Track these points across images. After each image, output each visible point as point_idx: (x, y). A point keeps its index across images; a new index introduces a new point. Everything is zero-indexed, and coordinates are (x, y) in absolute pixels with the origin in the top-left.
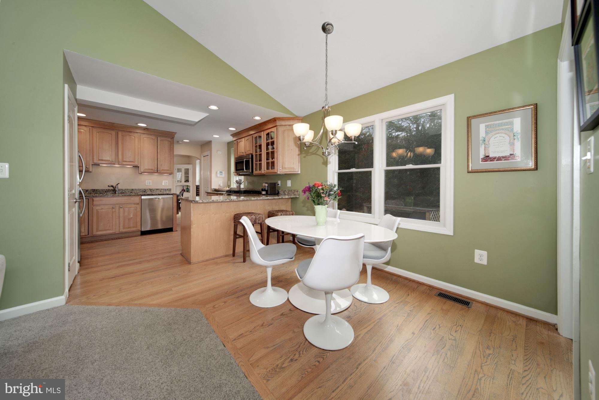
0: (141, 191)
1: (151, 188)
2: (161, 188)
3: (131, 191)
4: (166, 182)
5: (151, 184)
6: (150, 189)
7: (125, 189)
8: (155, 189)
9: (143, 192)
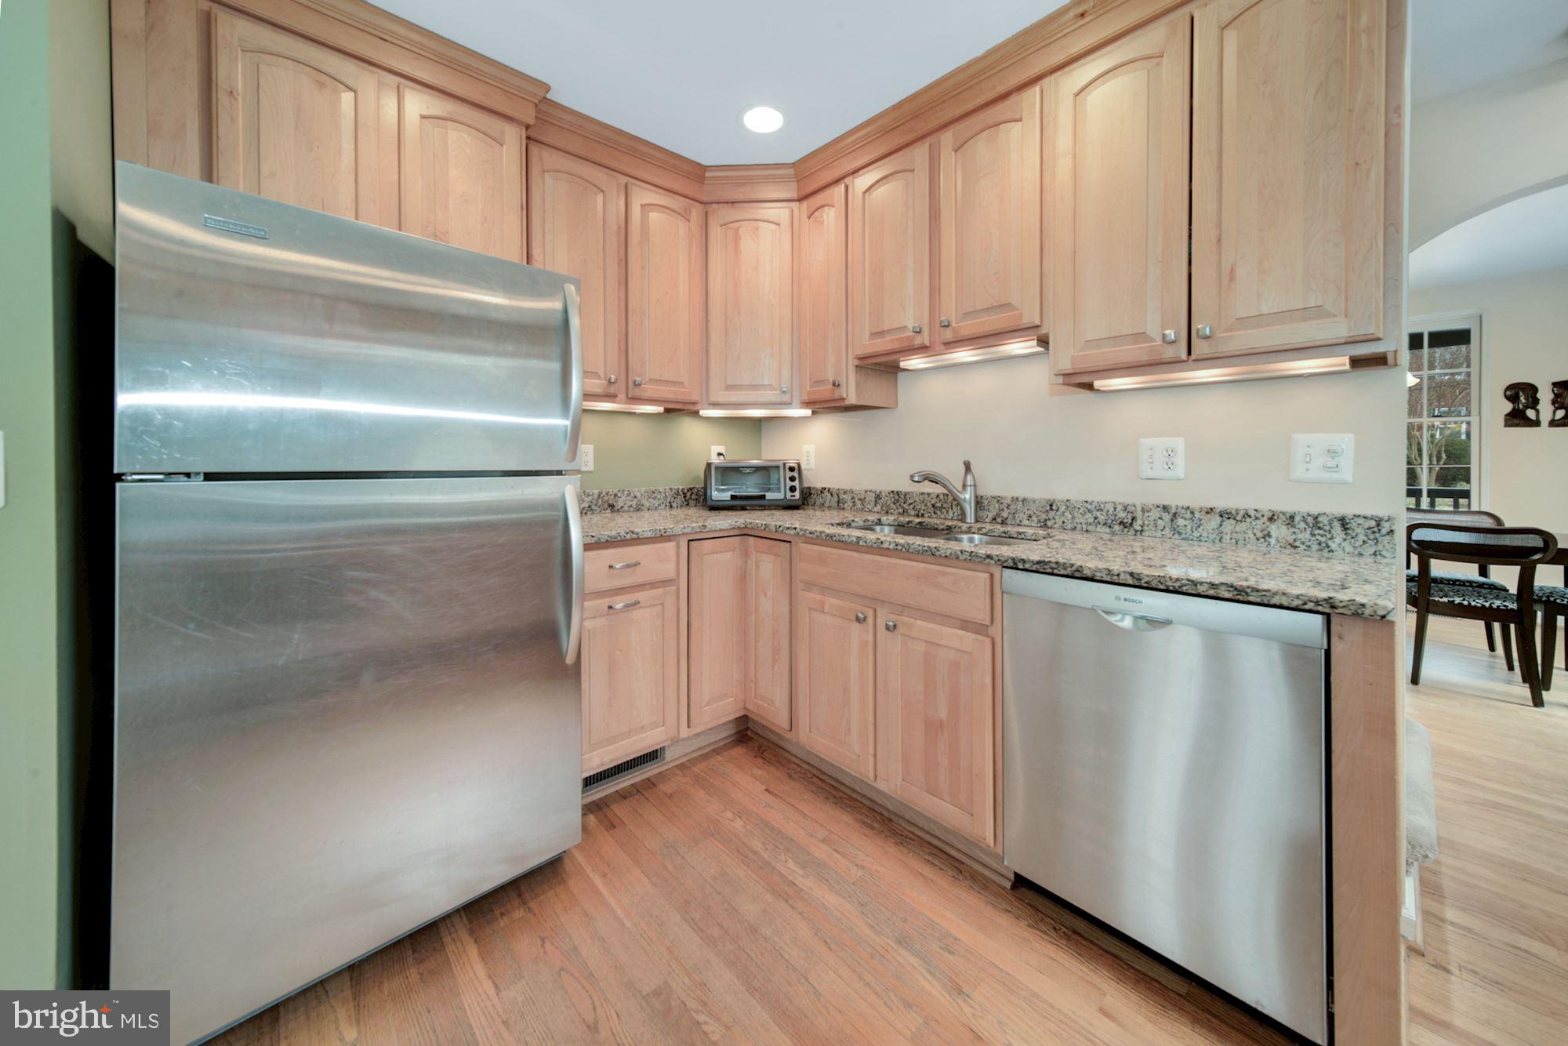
0: (1102, 518)
1: (1173, 502)
2: (1266, 506)
3: (1044, 516)
4: (1332, 453)
5: (1180, 470)
6: (1165, 508)
7: (1015, 499)
8: (1210, 511)
9: (1117, 528)
